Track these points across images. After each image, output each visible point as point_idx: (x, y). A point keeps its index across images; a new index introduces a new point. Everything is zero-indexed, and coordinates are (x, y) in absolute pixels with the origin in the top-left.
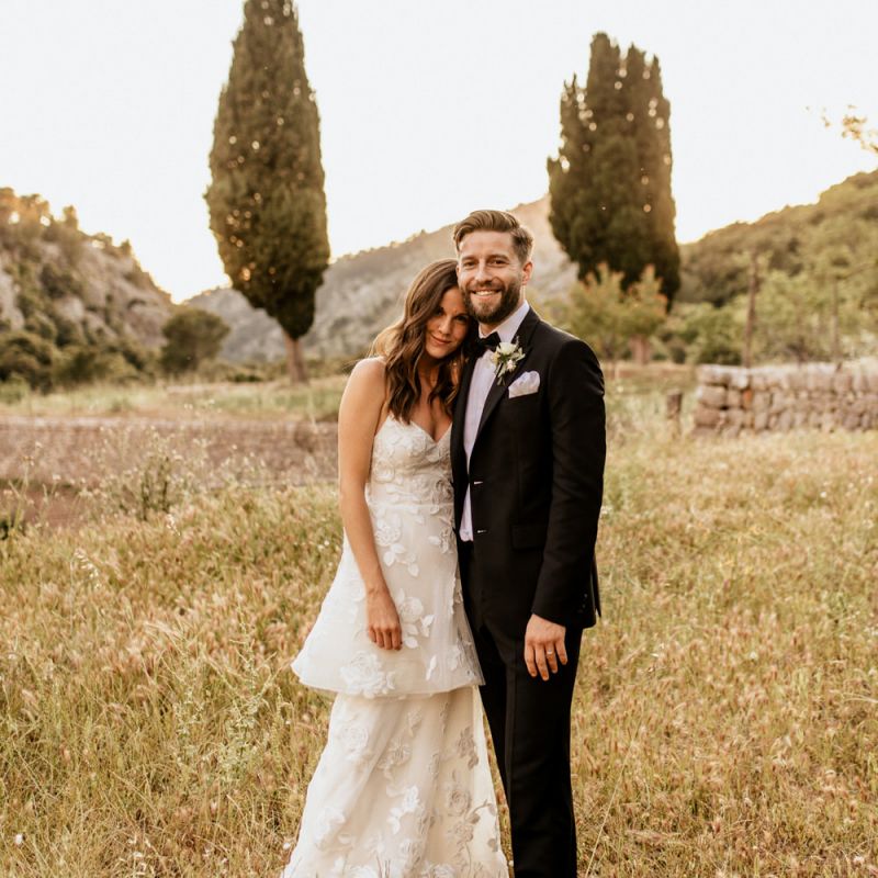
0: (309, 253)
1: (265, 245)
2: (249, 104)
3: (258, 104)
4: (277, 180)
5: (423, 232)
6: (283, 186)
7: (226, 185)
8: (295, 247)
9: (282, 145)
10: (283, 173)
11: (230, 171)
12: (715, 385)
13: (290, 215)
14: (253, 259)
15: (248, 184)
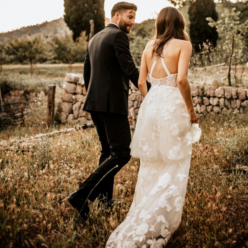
5: (46, 21)
12: (71, 83)
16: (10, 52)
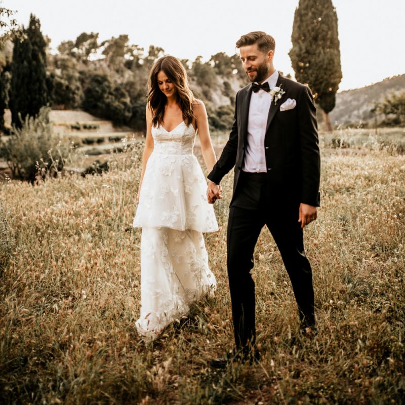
0: (332, 76)
1: (313, 73)
2: (307, 14)
3: (310, 14)
4: (318, 46)
6: (321, 48)
7: (297, 49)
8: (325, 74)
9: (320, 31)
10: (320, 43)
11: (298, 43)
13: (324, 60)
14: (308, 79)
15: (306, 48)
16: (388, 110)
